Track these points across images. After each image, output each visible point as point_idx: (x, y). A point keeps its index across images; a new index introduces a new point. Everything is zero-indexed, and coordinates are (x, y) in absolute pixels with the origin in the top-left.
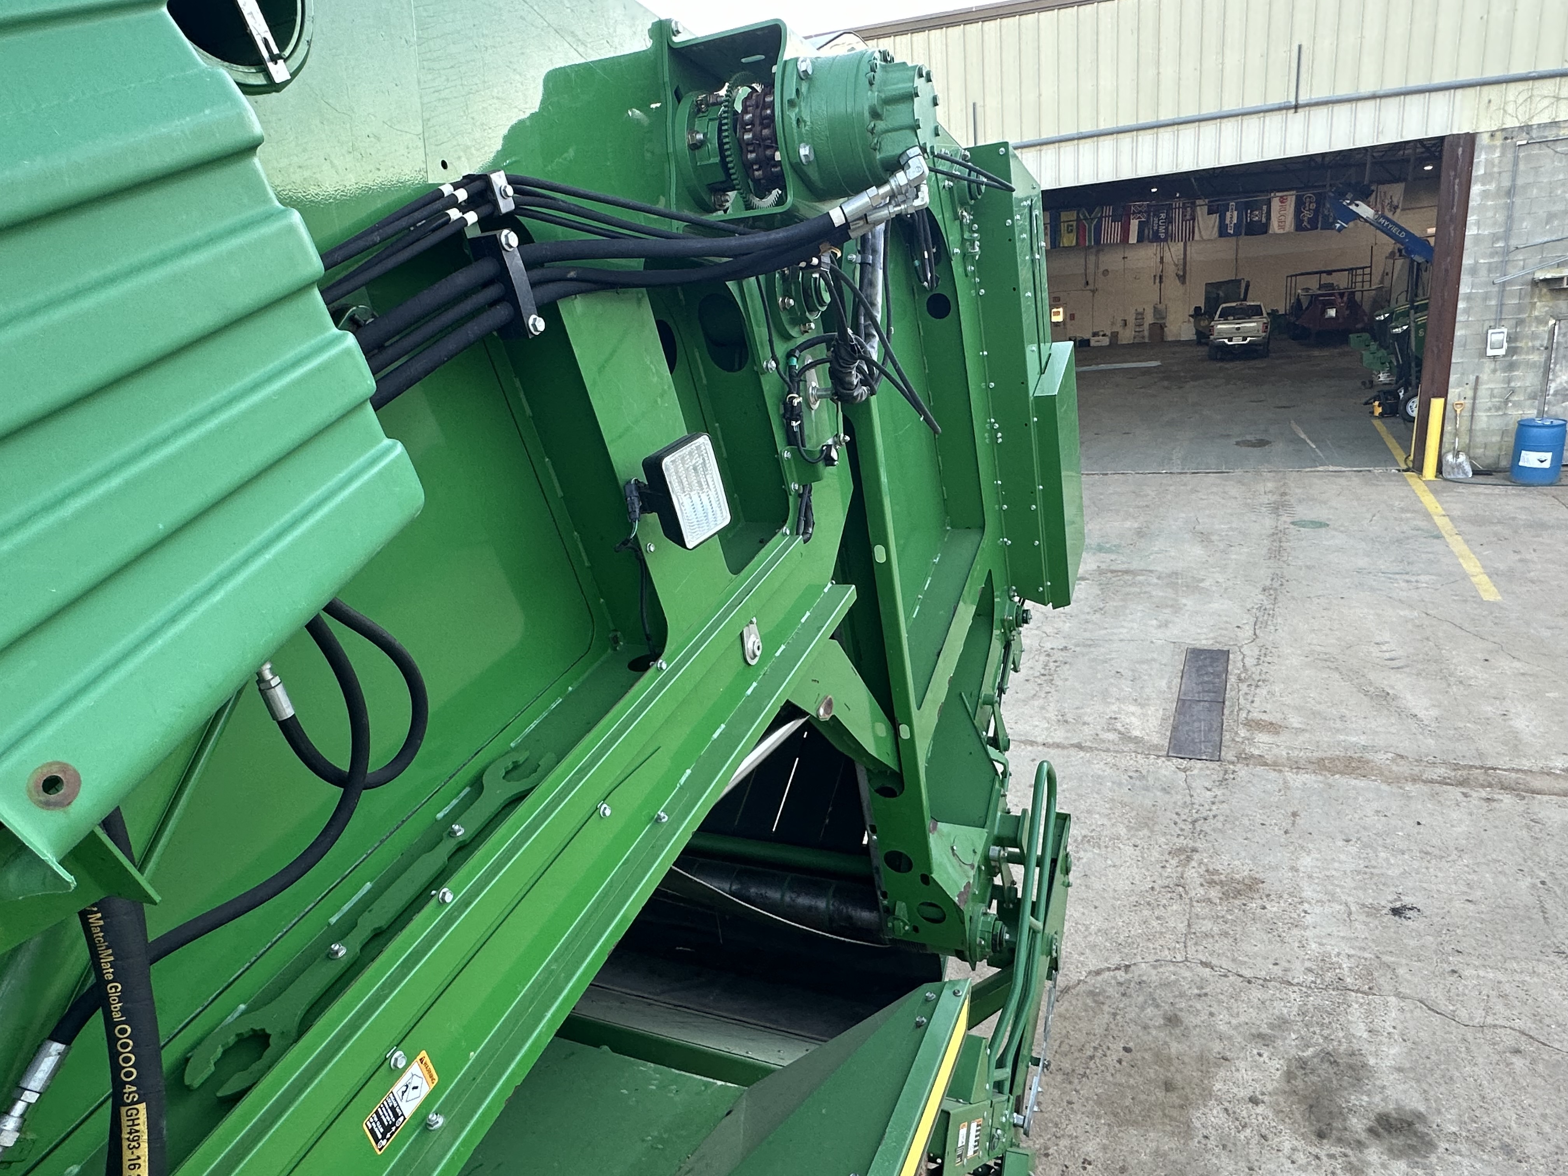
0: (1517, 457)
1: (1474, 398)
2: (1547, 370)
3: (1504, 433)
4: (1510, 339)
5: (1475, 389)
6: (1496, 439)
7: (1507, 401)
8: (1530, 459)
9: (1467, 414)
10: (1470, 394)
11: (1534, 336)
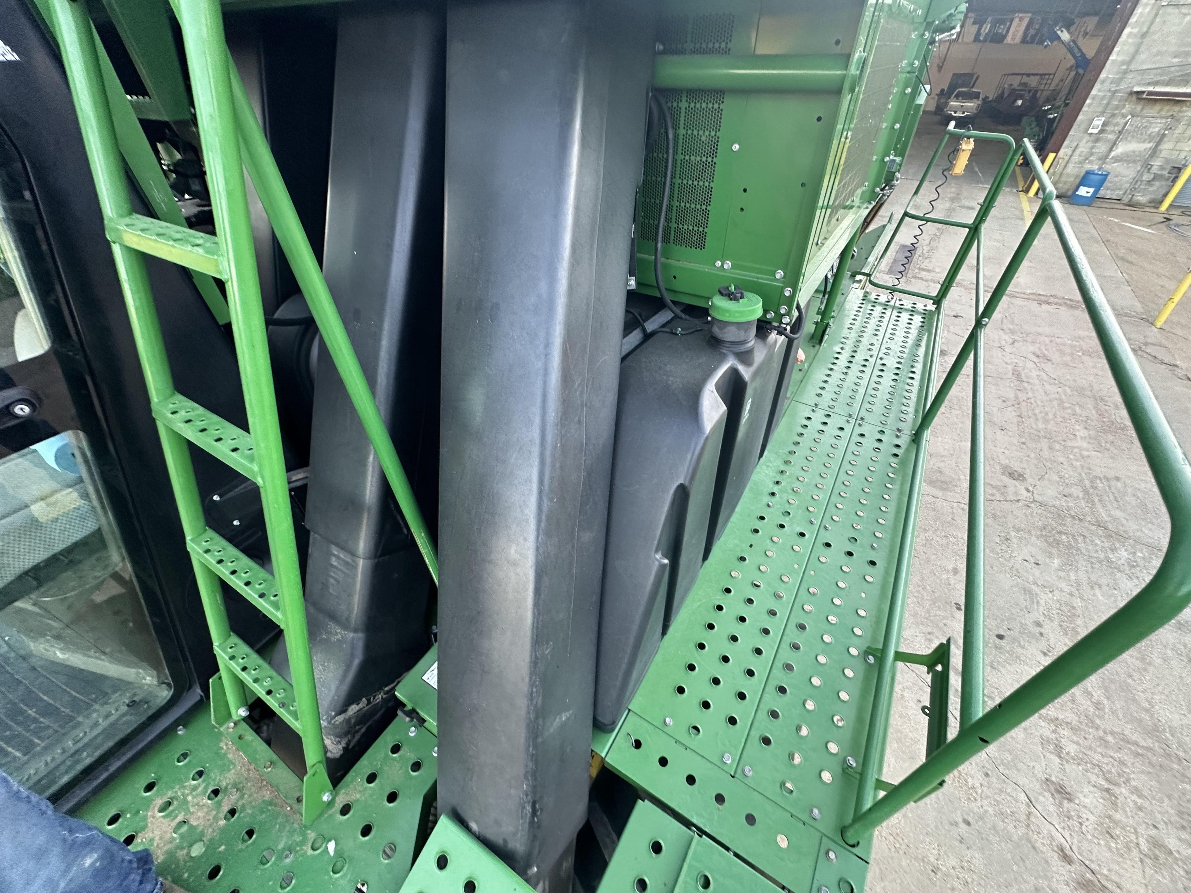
0: (1077, 189)
1: (1071, 156)
2: (1114, 144)
3: (1077, 176)
4: (1104, 124)
5: (1074, 151)
6: (1072, 179)
7: (1087, 159)
8: (1083, 191)
9: (1063, 164)
10: (1070, 153)
11: (1117, 124)
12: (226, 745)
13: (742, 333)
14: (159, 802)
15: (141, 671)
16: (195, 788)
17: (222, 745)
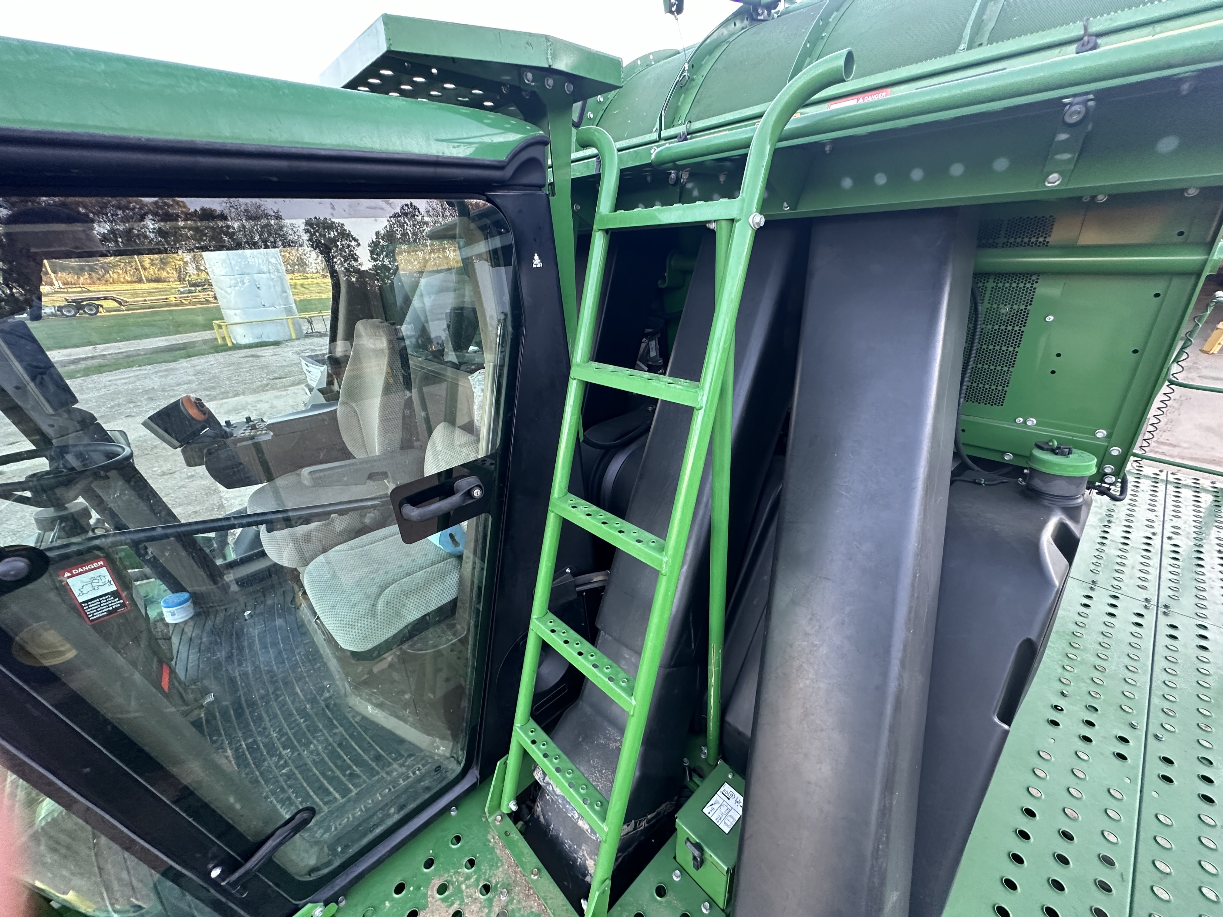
12: (493, 838)
13: (1074, 487)
14: (437, 883)
15: (437, 740)
16: (468, 877)
17: (490, 837)
